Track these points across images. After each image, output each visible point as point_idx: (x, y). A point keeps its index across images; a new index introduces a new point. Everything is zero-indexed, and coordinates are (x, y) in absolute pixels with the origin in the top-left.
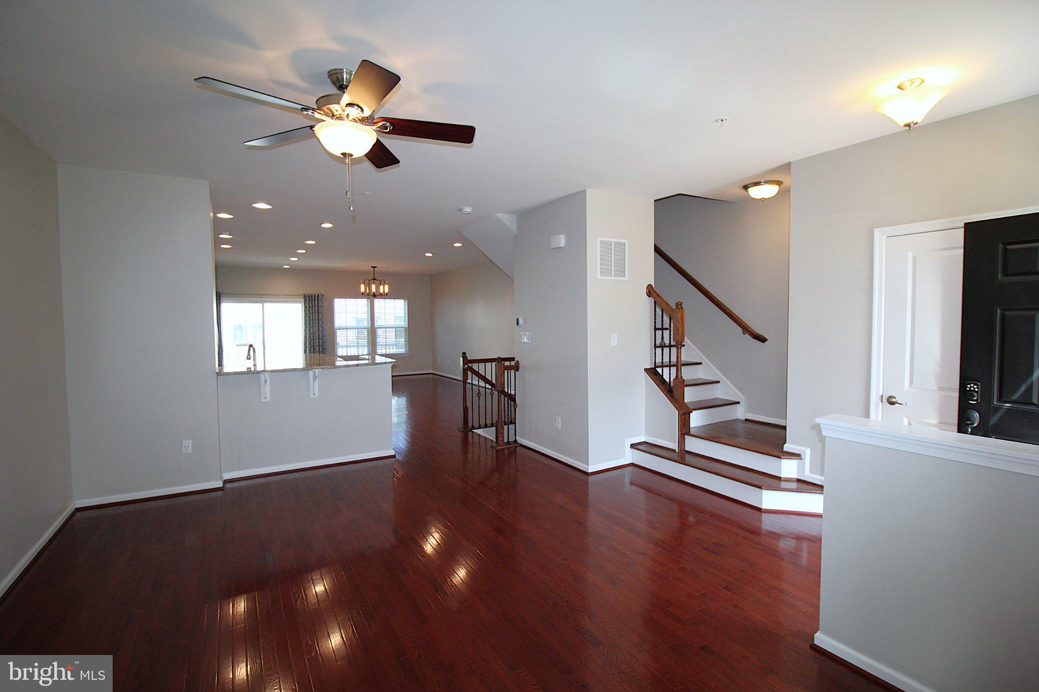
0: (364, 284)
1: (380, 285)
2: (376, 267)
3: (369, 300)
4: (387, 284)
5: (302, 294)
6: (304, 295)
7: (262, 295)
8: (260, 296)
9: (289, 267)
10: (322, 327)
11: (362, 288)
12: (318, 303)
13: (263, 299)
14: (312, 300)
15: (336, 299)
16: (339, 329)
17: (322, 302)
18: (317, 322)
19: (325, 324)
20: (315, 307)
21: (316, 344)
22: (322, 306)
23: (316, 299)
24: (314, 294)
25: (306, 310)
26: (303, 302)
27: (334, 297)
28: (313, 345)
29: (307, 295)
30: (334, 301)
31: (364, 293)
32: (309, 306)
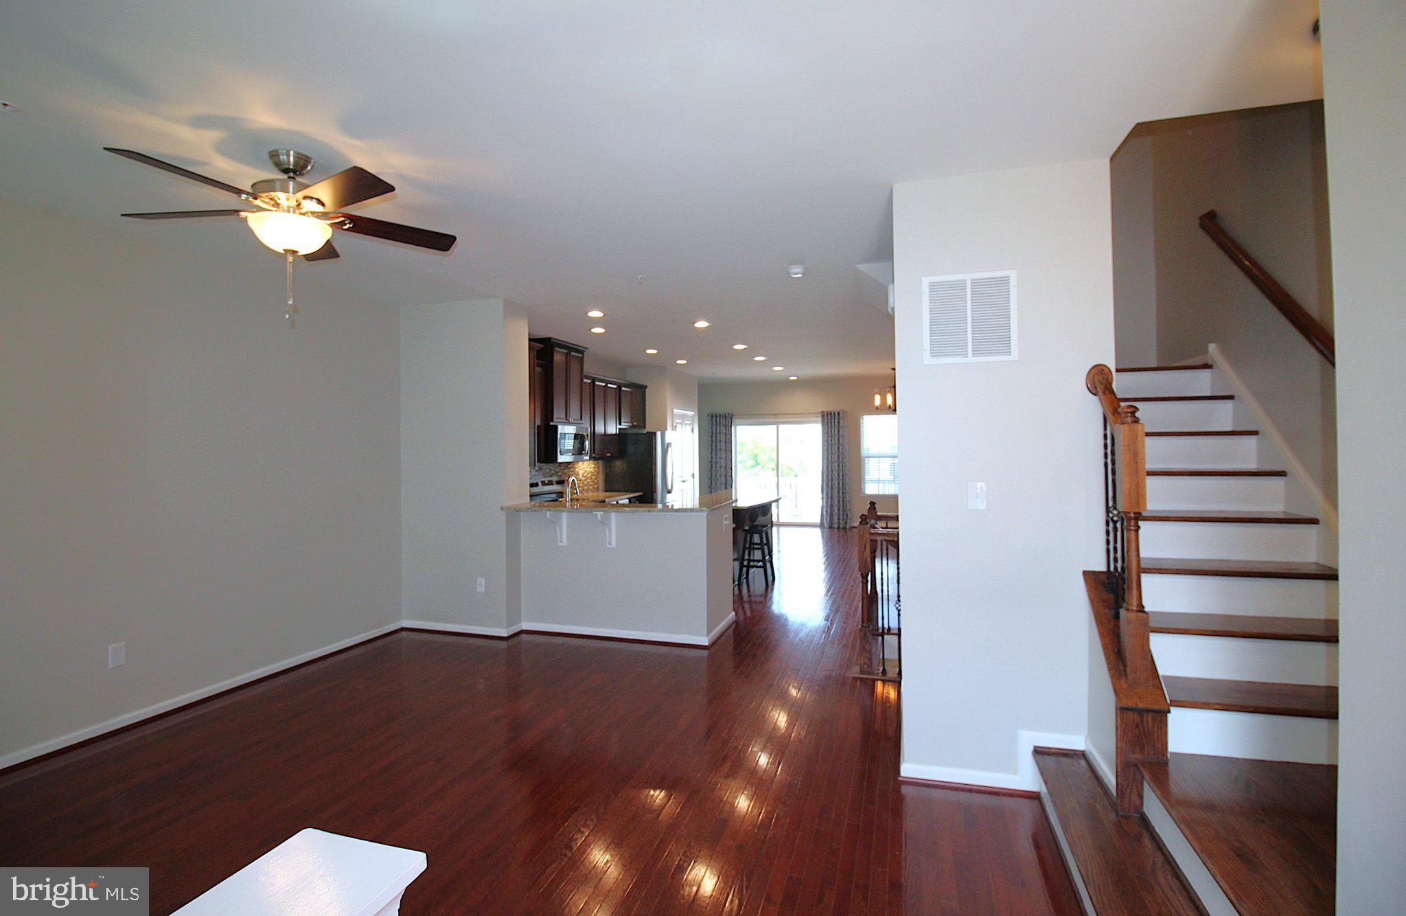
5: (819, 411)
6: (822, 412)
7: (776, 415)
8: (773, 416)
9: (796, 378)
10: (843, 462)
11: (877, 400)
12: (839, 422)
13: (778, 420)
14: (831, 419)
15: (864, 417)
16: (868, 457)
17: (844, 421)
18: (836, 447)
19: (847, 450)
20: (835, 427)
21: (834, 477)
22: (843, 426)
23: (836, 417)
24: (834, 412)
25: (824, 432)
26: (821, 421)
27: (861, 414)
28: (832, 478)
29: (825, 413)
30: (862, 420)
31: (879, 407)
32: (828, 420)
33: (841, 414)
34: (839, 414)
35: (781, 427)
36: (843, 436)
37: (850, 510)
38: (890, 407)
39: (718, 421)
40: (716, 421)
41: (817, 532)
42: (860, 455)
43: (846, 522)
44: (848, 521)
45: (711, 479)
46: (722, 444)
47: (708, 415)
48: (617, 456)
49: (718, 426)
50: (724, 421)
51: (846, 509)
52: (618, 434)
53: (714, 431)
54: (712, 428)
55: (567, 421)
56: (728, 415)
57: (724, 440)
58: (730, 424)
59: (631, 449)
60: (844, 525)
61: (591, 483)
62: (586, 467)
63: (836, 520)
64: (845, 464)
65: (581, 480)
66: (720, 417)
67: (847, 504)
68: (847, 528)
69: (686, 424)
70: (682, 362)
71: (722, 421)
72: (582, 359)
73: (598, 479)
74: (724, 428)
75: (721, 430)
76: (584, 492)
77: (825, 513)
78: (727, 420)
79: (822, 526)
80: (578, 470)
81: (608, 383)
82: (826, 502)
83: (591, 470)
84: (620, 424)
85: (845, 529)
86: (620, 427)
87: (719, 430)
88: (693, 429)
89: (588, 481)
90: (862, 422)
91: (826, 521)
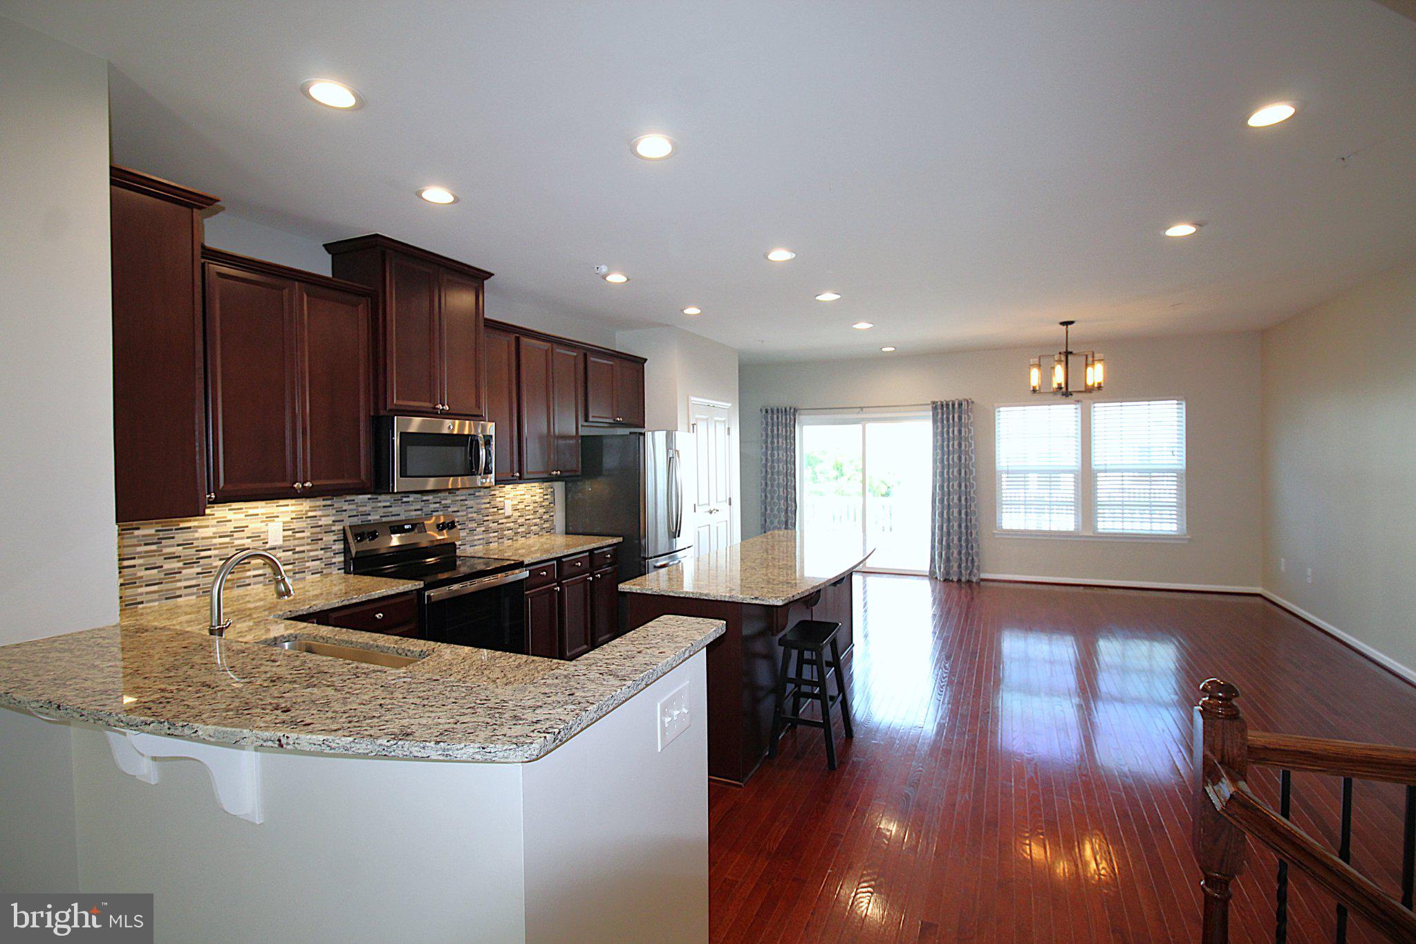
0: (1039, 366)
1: (1087, 365)
2: (1072, 323)
3: (1078, 406)
4: (1100, 360)
5: (929, 401)
6: (933, 403)
7: (862, 408)
8: (858, 410)
10: (966, 467)
11: (1035, 377)
12: (960, 418)
13: (863, 416)
14: (948, 414)
15: (1001, 409)
16: (1008, 472)
17: (968, 415)
18: (956, 456)
19: (973, 460)
20: (954, 426)
21: (953, 502)
22: (968, 423)
23: (956, 410)
24: (953, 401)
25: (937, 433)
26: (931, 417)
27: (995, 405)
28: (949, 504)
29: (939, 403)
30: (997, 414)
31: (1037, 388)
32: (943, 414)
33: (964, 404)
34: (960, 405)
35: (870, 426)
36: (967, 439)
37: (977, 554)
38: (1060, 388)
39: (775, 419)
40: (772, 419)
41: (925, 586)
42: (995, 468)
43: (971, 572)
44: (975, 571)
45: (764, 502)
46: (781, 453)
47: (761, 410)
48: (579, 473)
49: (775, 428)
50: (784, 418)
51: (970, 552)
52: (582, 436)
53: (769, 433)
54: (766, 430)
55: (431, 410)
56: (790, 409)
57: (784, 446)
58: (792, 423)
59: (610, 461)
60: (968, 578)
61: (534, 521)
62: (523, 493)
63: (955, 568)
64: (970, 483)
65: (509, 517)
66: (778, 412)
67: (974, 544)
68: (972, 582)
69: (716, 421)
70: (692, 311)
71: (780, 420)
72: (479, 291)
73: (552, 514)
74: (784, 430)
75: (780, 432)
76: (519, 537)
77: (937, 557)
78: (788, 417)
79: (932, 576)
80: (502, 499)
81: (555, 345)
82: (938, 540)
83: (533, 498)
84: (586, 420)
85: (969, 582)
86: (586, 424)
87: (775, 432)
88: (729, 429)
89: (528, 517)
90: (997, 417)
91: (940, 570)
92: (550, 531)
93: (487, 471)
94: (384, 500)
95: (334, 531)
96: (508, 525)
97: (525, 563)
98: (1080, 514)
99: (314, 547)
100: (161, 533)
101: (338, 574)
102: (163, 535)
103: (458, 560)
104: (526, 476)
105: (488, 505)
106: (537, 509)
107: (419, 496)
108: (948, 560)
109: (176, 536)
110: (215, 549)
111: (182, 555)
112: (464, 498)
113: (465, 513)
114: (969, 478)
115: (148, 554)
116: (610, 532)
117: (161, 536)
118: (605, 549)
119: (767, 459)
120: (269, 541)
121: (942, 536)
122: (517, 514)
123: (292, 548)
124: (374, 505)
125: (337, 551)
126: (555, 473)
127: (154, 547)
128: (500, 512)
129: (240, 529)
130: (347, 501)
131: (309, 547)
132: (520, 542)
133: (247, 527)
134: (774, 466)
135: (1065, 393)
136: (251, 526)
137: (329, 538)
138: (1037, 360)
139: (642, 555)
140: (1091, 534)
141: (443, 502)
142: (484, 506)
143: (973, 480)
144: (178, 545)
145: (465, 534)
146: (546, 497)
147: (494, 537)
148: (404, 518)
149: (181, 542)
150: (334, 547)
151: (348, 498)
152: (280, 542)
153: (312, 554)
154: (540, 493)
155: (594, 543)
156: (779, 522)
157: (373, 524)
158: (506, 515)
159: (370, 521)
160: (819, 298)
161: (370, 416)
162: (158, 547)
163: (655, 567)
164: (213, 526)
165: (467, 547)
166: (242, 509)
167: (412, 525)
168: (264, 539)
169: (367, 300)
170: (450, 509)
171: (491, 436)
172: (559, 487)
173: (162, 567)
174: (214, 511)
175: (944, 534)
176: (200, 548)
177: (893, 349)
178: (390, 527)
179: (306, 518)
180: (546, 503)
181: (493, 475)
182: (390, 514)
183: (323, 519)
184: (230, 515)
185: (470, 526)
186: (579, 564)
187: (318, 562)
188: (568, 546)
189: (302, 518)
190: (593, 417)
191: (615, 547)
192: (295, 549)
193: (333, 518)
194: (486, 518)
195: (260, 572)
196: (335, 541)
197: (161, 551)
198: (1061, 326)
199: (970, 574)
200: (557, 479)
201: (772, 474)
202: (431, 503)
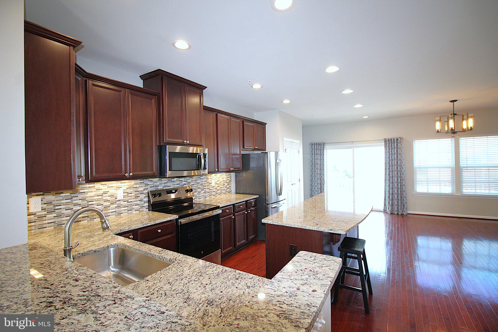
0: (440, 120)
1: (463, 120)
2: (456, 101)
3: (453, 139)
4: (470, 117)
5: (383, 138)
6: (385, 139)
8: (351, 143)
10: (401, 166)
11: (438, 126)
12: (397, 145)
13: (353, 145)
14: (392, 144)
15: (416, 141)
16: (419, 168)
17: (401, 144)
18: (396, 161)
19: (404, 163)
20: (394, 149)
21: (394, 181)
22: (401, 147)
23: (395, 142)
24: (394, 138)
25: (386, 152)
26: (384, 145)
27: (413, 139)
28: (392, 181)
29: (387, 139)
30: (414, 143)
31: (439, 131)
32: (389, 144)
33: (399, 139)
34: (397, 140)
35: (356, 149)
36: (400, 154)
37: (406, 203)
38: (452, 130)
39: (316, 148)
40: (314, 147)
41: (382, 216)
42: (413, 167)
44: (405, 210)
45: (311, 181)
46: (318, 161)
47: (310, 144)
48: (241, 169)
49: (316, 151)
50: (319, 147)
51: (403, 202)
52: (242, 154)
53: (313, 153)
54: (312, 152)
55: (182, 143)
56: (322, 143)
57: (320, 158)
58: (323, 149)
59: (253, 164)
60: (402, 213)
61: (223, 188)
62: (219, 177)
63: (396, 209)
64: (402, 173)
65: (213, 187)
66: (317, 145)
67: (404, 199)
68: (404, 214)
69: (294, 148)
70: (286, 101)
71: (318, 147)
72: (201, 95)
73: (230, 185)
74: (319, 152)
75: (318, 152)
76: (217, 195)
77: (387, 204)
78: (321, 146)
79: (385, 211)
80: (211, 180)
81: (231, 117)
82: (388, 197)
83: (223, 179)
84: (244, 148)
85: (402, 215)
86: (243, 149)
87: (316, 152)
88: (299, 151)
89: (221, 187)
90: (414, 145)
91: (389, 209)
92: (230, 192)
93: (205, 168)
94: (164, 180)
95: (144, 193)
96: (213, 190)
97: (220, 207)
98: (455, 187)
99: (136, 200)
100: (72, 195)
101: (146, 211)
102: (73, 195)
103: (194, 204)
104: (220, 170)
105: (205, 182)
106: (225, 184)
107: (178, 179)
108: (392, 205)
109: (79, 196)
110: (95, 201)
111: (81, 204)
112: (196, 179)
113: (196, 185)
114: (402, 170)
115: (67, 204)
116: (254, 193)
117: (72, 196)
118: (251, 201)
119: (312, 163)
120: (118, 198)
121: (389, 194)
122: (217, 185)
123: (127, 200)
124: (161, 182)
125: (145, 201)
126: (231, 169)
127: (69, 201)
128: (210, 185)
129: (106, 193)
130: (150, 181)
131: (134, 200)
132: (218, 197)
133: (109, 192)
134: (315, 166)
135: (453, 132)
136: (110, 191)
137: (142, 196)
138: (439, 118)
139: (267, 203)
140: (460, 195)
141: (188, 181)
142: (204, 182)
143: (404, 171)
144: (80, 200)
145: (197, 194)
146: (228, 179)
147: (208, 195)
148: (172, 188)
149: (81, 198)
150: (144, 200)
151: (150, 180)
152: (122, 198)
153: (135, 202)
154: (226, 177)
155: (248, 198)
156: (318, 188)
157: (160, 190)
158: (213, 186)
159: (159, 189)
160: (343, 92)
161: (157, 146)
162: (71, 201)
163: (272, 208)
164: (94, 192)
165: (197, 199)
166: (106, 184)
167: (175, 190)
168: (116, 197)
169: (156, 97)
170: (190, 184)
171: (206, 154)
172: (233, 174)
173: (73, 209)
174: (95, 185)
175: (391, 194)
176: (89, 201)
177: (368, 117)
178: (167, 191)
179: (133, 188)
180: (228, 181)
181: (207, 170)
182: (167, 186)
183: (140, 188)
184: (101, 187)
185: (198, 190)
186: (242, 207)
187: (138, 206)
188: (237, 199)
189: (131, 188)
190: (246, 146)
191: (256, 199)
192: (128, 201)
193: (144, 188)
194: (205, 187)
195: (114, 210)
196: (144, 197)
197: (72, 202)
198: (451, 103)
199: (402, 211)
200: (232, 171)
201: (315, 169)
202: (183, 181)
